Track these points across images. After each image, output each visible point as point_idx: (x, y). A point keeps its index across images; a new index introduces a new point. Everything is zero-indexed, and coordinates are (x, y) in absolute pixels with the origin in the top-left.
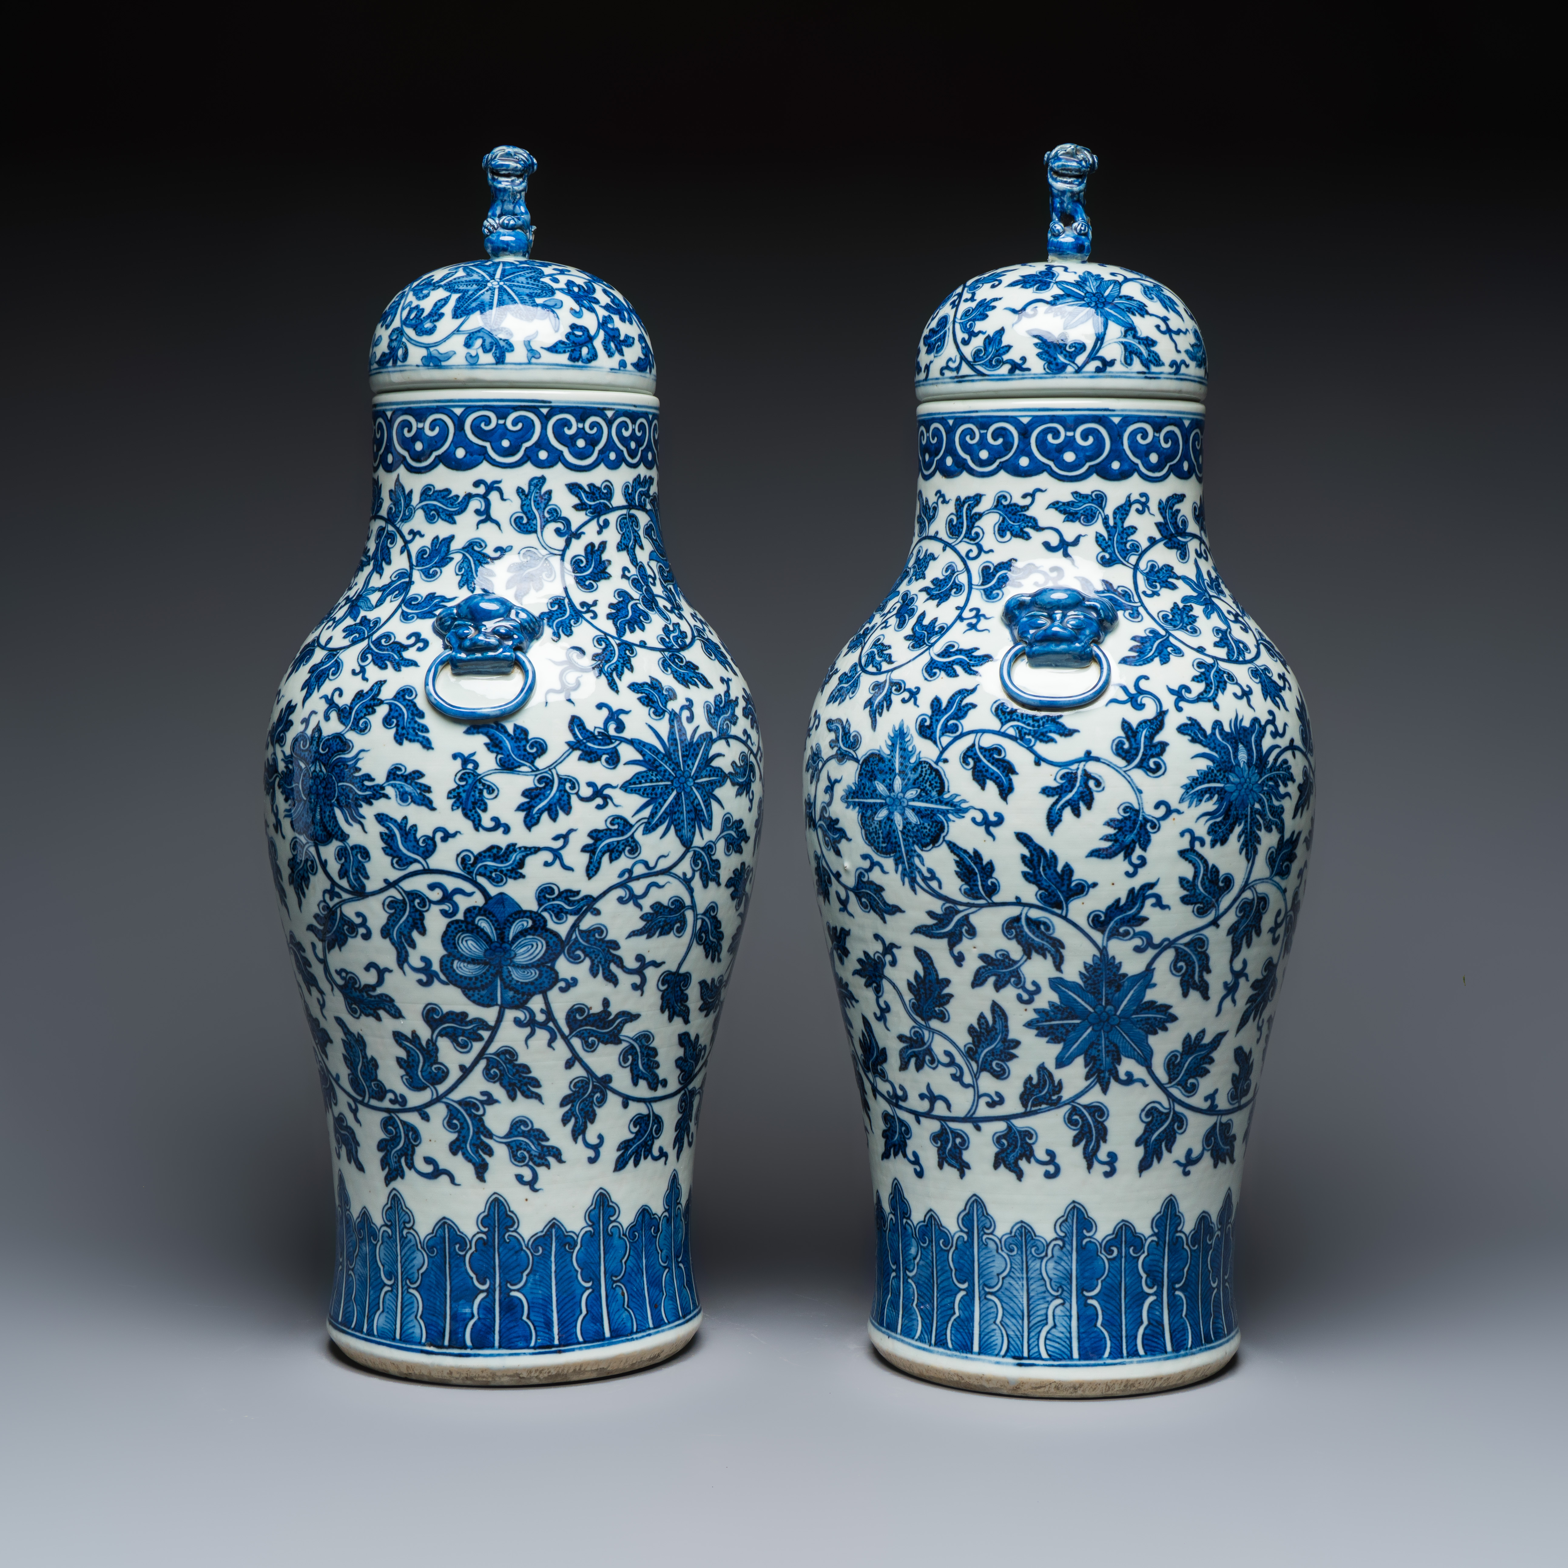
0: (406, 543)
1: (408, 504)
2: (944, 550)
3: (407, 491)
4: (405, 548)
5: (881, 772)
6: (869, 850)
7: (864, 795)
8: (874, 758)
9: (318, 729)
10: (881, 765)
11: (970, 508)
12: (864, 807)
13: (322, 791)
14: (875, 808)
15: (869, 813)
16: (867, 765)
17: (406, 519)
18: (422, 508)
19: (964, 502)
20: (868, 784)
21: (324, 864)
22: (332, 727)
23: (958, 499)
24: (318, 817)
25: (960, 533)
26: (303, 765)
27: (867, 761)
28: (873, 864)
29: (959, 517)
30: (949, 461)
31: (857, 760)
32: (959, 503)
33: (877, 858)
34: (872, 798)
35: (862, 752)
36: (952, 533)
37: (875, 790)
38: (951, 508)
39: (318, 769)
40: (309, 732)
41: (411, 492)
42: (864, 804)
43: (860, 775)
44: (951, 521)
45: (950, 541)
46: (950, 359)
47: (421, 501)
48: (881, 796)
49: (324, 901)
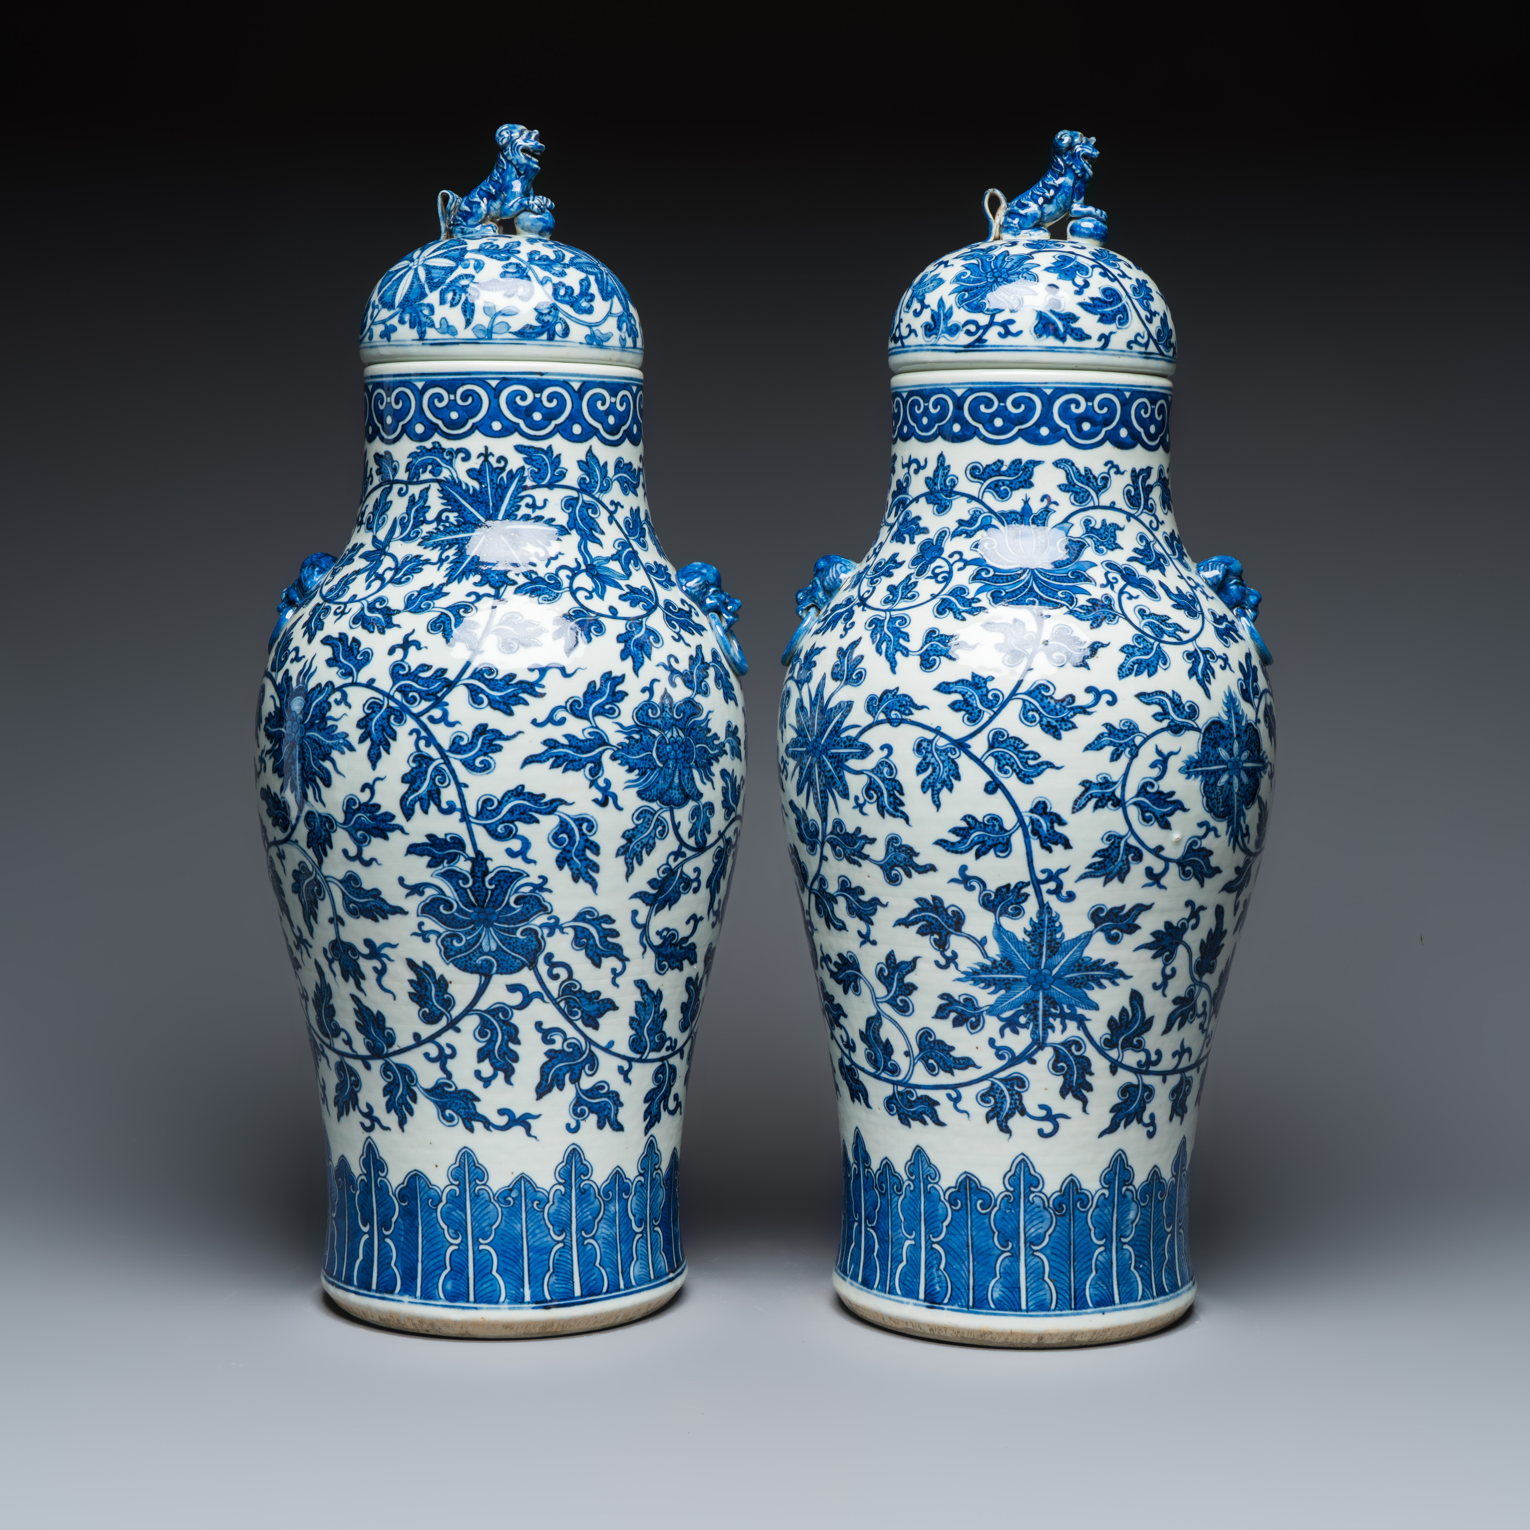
0: (612, 514)
1: (604, 476)
2: (1129, 520)
3: (601, 463)
4: (611, 519)
5: (1223, 738)
6: (1207, 817)
7: (1208, 763)
8: (1215, 725)
9: (666, 695)
10: (1222, 731)
11: (1144, 481)
12: (1206, 774)
13: (681, 755)
14: (1217, 774)
15: (1213, 780)
16: (1209, 733)
17: (605, 490)
18: (617, 479)
19: (1139, 474)
20: (1212, 752)
21: (676, 827)
22: (680, 693)
23: (1133, 471)
24: (676, 781)
25: (1140, 504)
26: (656, 733)
27: (1208, 729)
28: (1209, 829)
29: (1136, 489)
30: (1123, 433)
31: (1198, 730)
32: (1135, 475)
33: (1213, 823)
34: (1216, 764)
35: (1202, 721)
36: (1131, 504)
37: (1219, 756)
38: (1127, 479)
39: (675, 734)
40: (657, 699)
41: (606, 463)
42: (1207, 771)
43: (1203, 743)
44: (1129, 492)
45: (1133, 512)
46: (1138, 335)
47: (616, 474)
48: (1223, 762)
49: (667, 864)
